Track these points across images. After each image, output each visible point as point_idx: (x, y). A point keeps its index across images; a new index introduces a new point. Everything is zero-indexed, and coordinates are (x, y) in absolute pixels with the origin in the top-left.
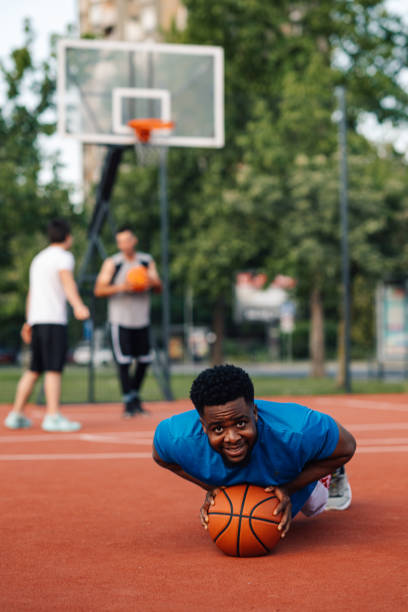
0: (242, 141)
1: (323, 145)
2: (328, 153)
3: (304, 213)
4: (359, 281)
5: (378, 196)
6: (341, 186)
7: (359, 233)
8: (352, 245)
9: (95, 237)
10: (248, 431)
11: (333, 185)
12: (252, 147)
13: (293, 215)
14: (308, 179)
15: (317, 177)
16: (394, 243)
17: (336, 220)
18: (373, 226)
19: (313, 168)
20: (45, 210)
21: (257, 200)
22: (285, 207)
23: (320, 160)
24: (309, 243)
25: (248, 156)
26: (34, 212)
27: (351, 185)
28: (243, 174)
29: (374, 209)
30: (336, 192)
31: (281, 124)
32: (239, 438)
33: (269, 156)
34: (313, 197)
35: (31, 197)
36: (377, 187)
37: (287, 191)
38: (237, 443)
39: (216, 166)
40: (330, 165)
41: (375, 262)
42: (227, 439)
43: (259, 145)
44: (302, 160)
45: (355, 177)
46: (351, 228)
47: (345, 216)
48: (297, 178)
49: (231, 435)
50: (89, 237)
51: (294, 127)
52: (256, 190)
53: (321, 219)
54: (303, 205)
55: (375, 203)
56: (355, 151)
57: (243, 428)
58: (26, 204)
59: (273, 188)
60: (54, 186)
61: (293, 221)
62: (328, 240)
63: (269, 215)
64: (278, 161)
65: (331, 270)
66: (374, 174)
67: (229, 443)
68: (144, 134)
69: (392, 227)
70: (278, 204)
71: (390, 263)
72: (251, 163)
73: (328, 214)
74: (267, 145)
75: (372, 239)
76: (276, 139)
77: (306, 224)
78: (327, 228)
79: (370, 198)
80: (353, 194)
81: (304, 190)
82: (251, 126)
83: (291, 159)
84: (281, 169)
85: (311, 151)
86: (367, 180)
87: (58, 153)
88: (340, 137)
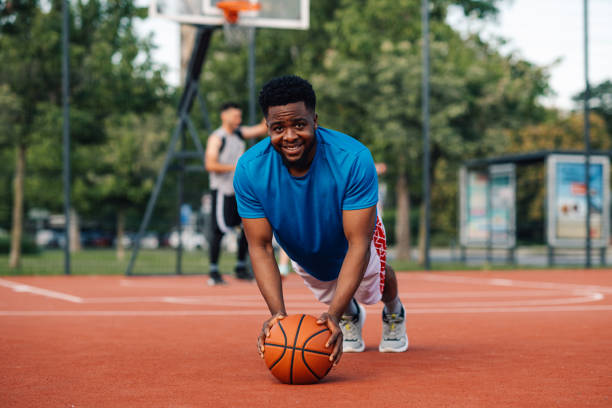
0: (330, 27)
1: (408, 32)
2: (413, 41)
3: (389, 98)
4: (442, 164)
5: (460, 82)
6: (423, 70)
7: (441, 117)
8: (434, 129)
9: (184, 115)
10: (305, 133)
11: (415, 71)
12: (339, 32)
13: (377, 99)
14: (392, 65)
15: (402, 62)
16: (476, 128)
17: (419, 104)
18: (456, 111)
19: (398, 54)
20: (138, 90)
21: (344, 84)
22: (370, 91)
23: (404, 46)
24: (393, 126)
25: (335, 41)
26: (127, 92)
27: (435, 71)
28: (331, 58)
29: (455, 94)
30: (419, 76)
31: (368, 11)
32: (296, 137)
33: (355, 42)
34: (397, 82)
35: (125, 77)
36: (459, 73)
37: (372, 76)
38: (294, 141)
39: (308, 55)
40: (414, 52)
41: (456, 146)
42: (285, 138)
43: (346, 31)
44: (387, 46)
45: (438, 63)
46: (433, 112)
47: (427, 101)
48: (383, 63)
49: (289, 135)
50: (179, 114)
51: (381, 15)
52: (343, 75)
53: (406, 103)
54: (388, 89)
55: (457, 88)
56: (438, 38)
57: (300, 130)
58: (120, 84)
59: (360, 73)
60: (146, 67)
61: (378, 105)
62: (412, 124)
63: (355, 98)
64: (364, 45)
65: (413, 153)
66: (457, 60)
67: (287, 141)
68: (232, 15)
69: (473, 112)
70: (363, 88)
71: (472, 147)
72: (337, 48)
73: (412, 98)
74: (354, 31)
75: (455, 123)
76: (363, 26)
77: (390, 107)
78: (410, 112)
79: (452, 83)
80: (436, 80)
81: (389, 75)
82: (338, 13)
83: (377, 46)
84: (367, 55)
85: (396, 38)
86: (450, 66)
87: (152, 35)
88: (424, 25)
